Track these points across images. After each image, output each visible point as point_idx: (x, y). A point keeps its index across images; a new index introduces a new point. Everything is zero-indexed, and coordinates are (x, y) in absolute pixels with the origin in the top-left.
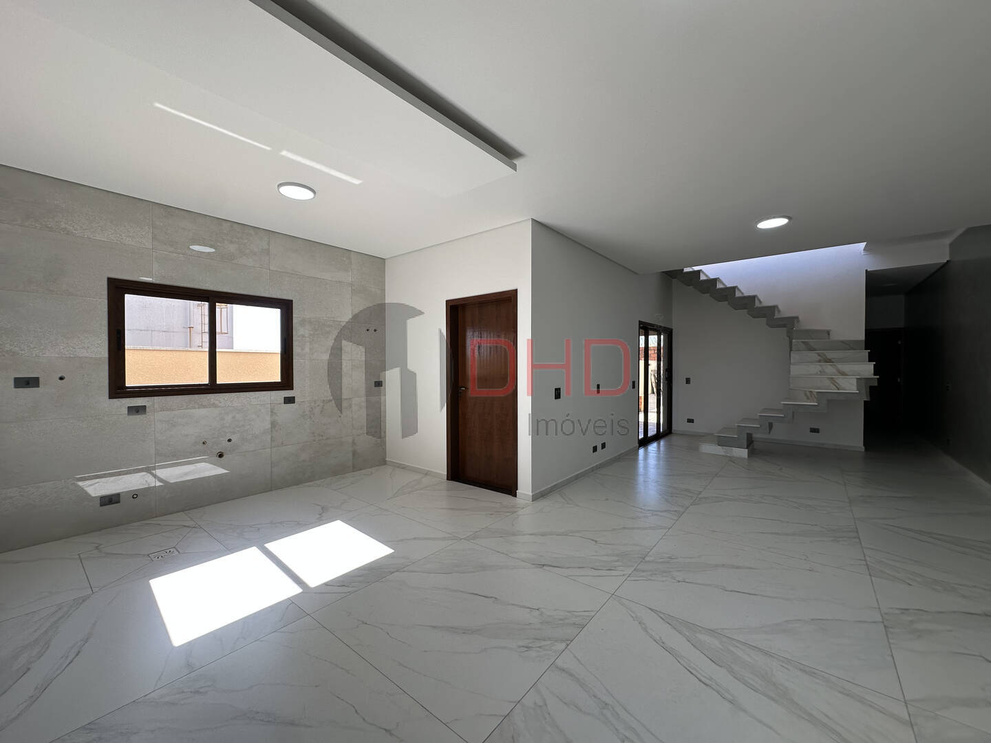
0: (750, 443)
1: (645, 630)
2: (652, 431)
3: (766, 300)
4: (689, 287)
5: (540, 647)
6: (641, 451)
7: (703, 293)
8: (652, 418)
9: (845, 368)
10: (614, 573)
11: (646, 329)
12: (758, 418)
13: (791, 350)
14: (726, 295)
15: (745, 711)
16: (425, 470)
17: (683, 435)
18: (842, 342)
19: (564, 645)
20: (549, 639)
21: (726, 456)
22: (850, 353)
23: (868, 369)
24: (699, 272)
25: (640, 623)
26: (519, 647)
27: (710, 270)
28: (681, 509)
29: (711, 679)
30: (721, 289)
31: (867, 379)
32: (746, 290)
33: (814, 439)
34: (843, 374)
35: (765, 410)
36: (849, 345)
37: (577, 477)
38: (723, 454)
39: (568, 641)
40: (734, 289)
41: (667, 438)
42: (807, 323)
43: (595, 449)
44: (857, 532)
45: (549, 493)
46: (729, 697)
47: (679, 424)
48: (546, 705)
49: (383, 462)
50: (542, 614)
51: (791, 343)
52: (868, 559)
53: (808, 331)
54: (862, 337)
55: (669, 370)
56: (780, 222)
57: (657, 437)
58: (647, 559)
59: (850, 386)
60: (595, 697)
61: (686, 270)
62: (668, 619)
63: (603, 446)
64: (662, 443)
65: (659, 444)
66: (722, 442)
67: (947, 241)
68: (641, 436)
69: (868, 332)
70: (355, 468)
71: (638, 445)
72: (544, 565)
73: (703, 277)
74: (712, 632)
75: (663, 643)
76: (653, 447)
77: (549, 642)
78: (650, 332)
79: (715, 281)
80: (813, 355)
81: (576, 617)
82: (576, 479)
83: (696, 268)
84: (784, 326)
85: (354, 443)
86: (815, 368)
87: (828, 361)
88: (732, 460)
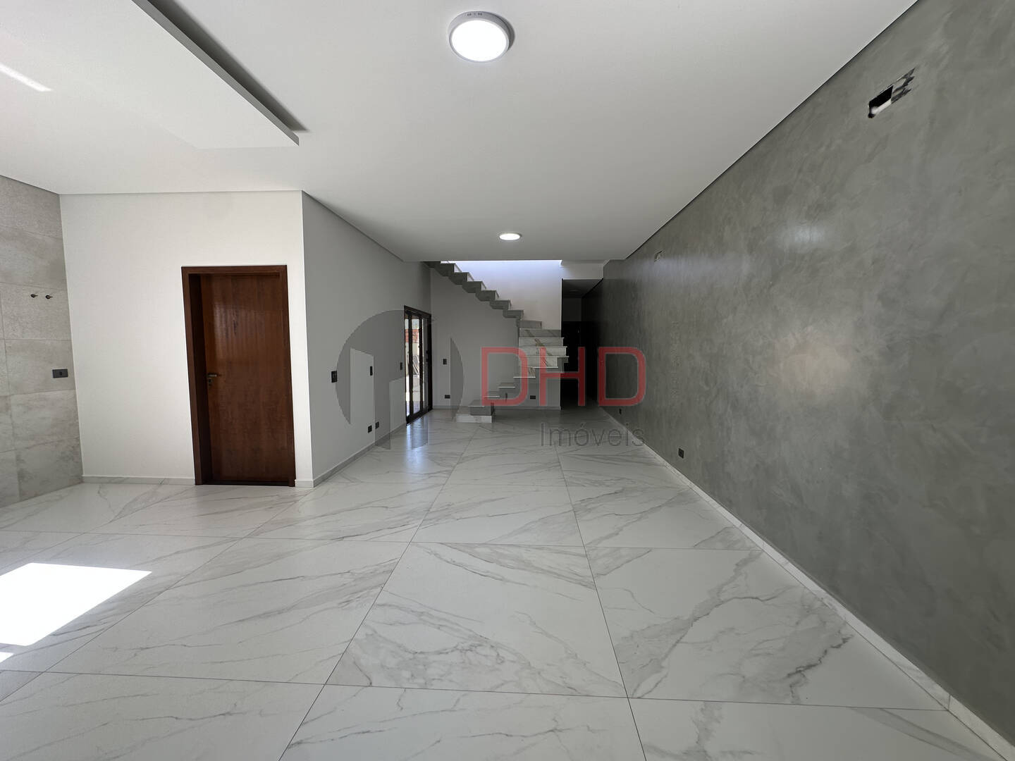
0: (493, 412)
1: (440, 558)
2: (417, 409)
3: (502, 295)
4: (444, 278)
5: (358, 598)
6: (409, 427)
7: (456, 284)
8: (417, 398)
9: (550, 350)
10: (409, 526)
11: (410, 313)
12: (498, 390)
13: (519, 336)
14: (475, 288)
15: (508, 581)
16: (159, 479)
17: (442, 409)
18: (549, 331)
19: (379, 589)
20: (366, 589)
21: (476, 423)
22: (553, 340)
23: (562, 351)
24: (453, 265)
25: (435, 555)
26: (340, 603)
27: (462, 266)
28: (450, 469)
29: (488, 572)
30: (470, 282)
31: (562, 358)
32: (488, 286)
33: (533, 404)
34: (550, 355)
35: (502, 384)
36: (551, 333)
37: (355, 458)
38: (475, 422)
39: (382, 585)
40: (480, 283)
41: (429, 414)
42: (528, 317)
43: (370, 429)
44: (559, 462)
45: (330, 476)
46: (499, 577)
47: (438, 400)
48: (376, 632)
49: (79, 480)
50: (353, 574)
51: (519, 330)
52: (565, 477)
53: (529, 322)
54: (559, 327)
55: (429, 352)
56: (515, 237)
57: (421, 413)
58: (431, 510)
59: (553, 363)
60: (412, 611)
61: (442, 262)
62: (454, 546)
63: (377, 425)
64: (425, 417)
65: (423, 419)
66: (475, 412)
67: (602, 265)
68: (408, 414)
69: (564, 324)
70: (24, 496)
71: (406, 422)
72: (343, 538)
73: (456, 271)
74: (484, 545)
75: (454, 562)
76: (418, 423)
77: (366, 592)
78: (413, 316)
79: (466, 275)
80: (532, 341)
81: (385, 566)
82: (355, 459)
83: (450, 262)
84: (514, 317)
85: (18, 459)
86: (533, 350)
87: (541, 345)
88: (481, 425)
